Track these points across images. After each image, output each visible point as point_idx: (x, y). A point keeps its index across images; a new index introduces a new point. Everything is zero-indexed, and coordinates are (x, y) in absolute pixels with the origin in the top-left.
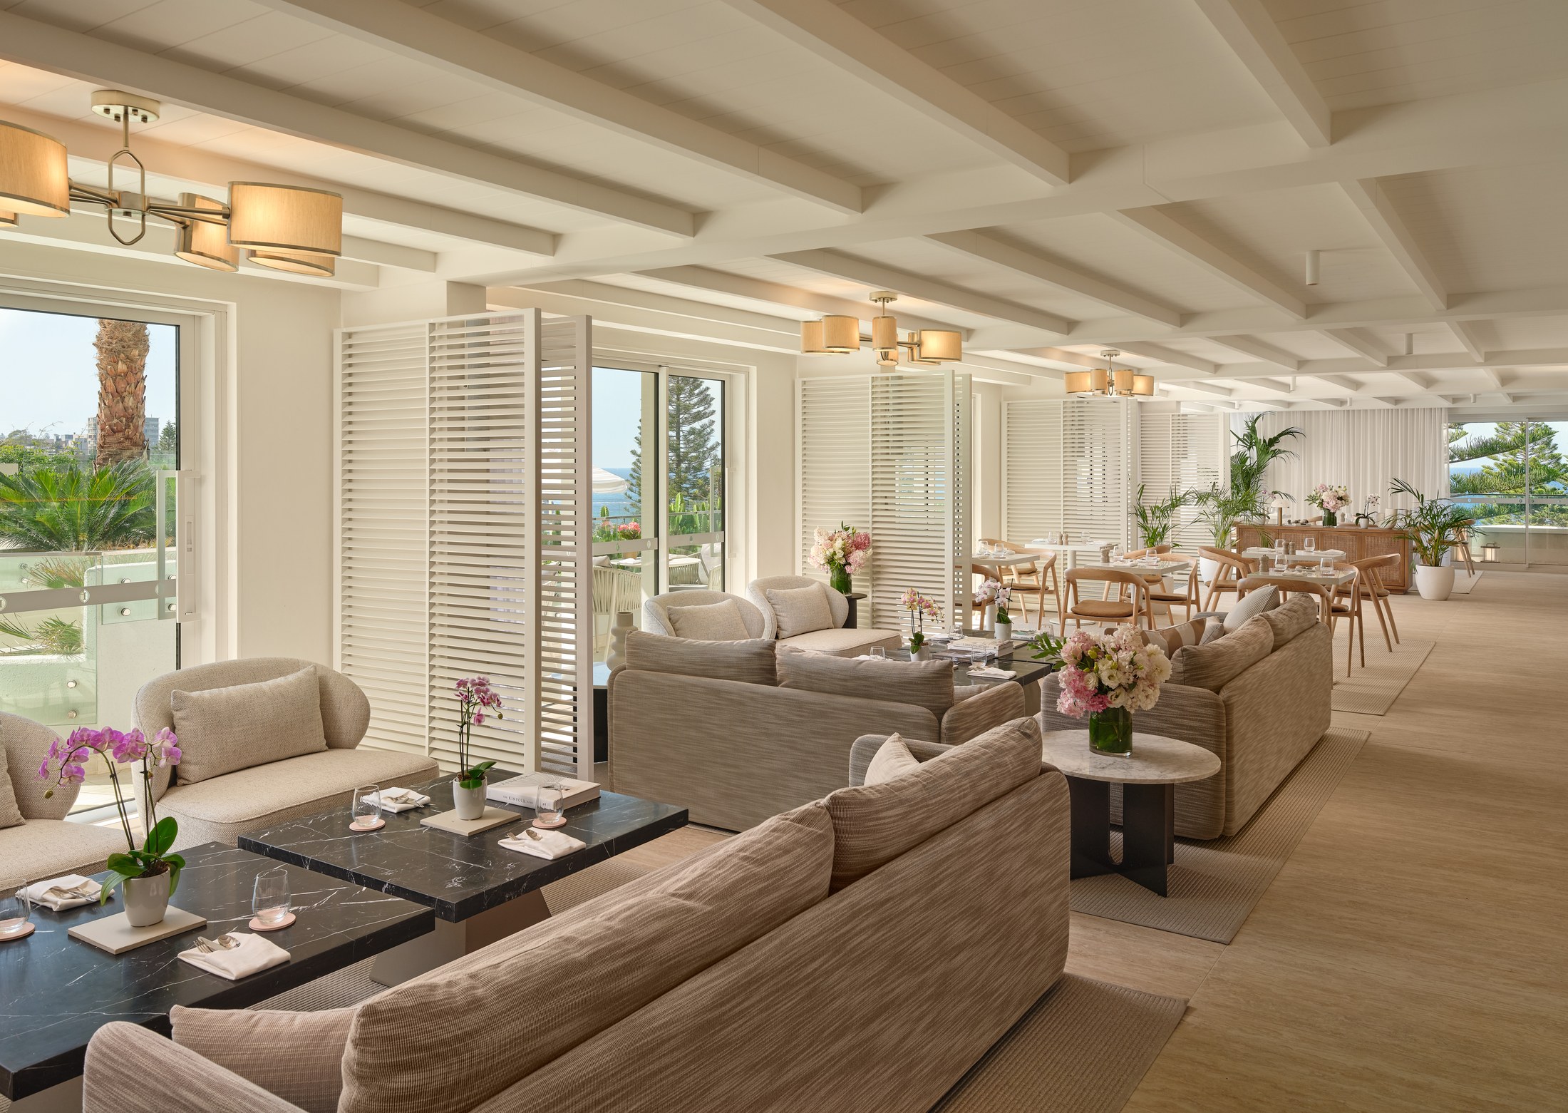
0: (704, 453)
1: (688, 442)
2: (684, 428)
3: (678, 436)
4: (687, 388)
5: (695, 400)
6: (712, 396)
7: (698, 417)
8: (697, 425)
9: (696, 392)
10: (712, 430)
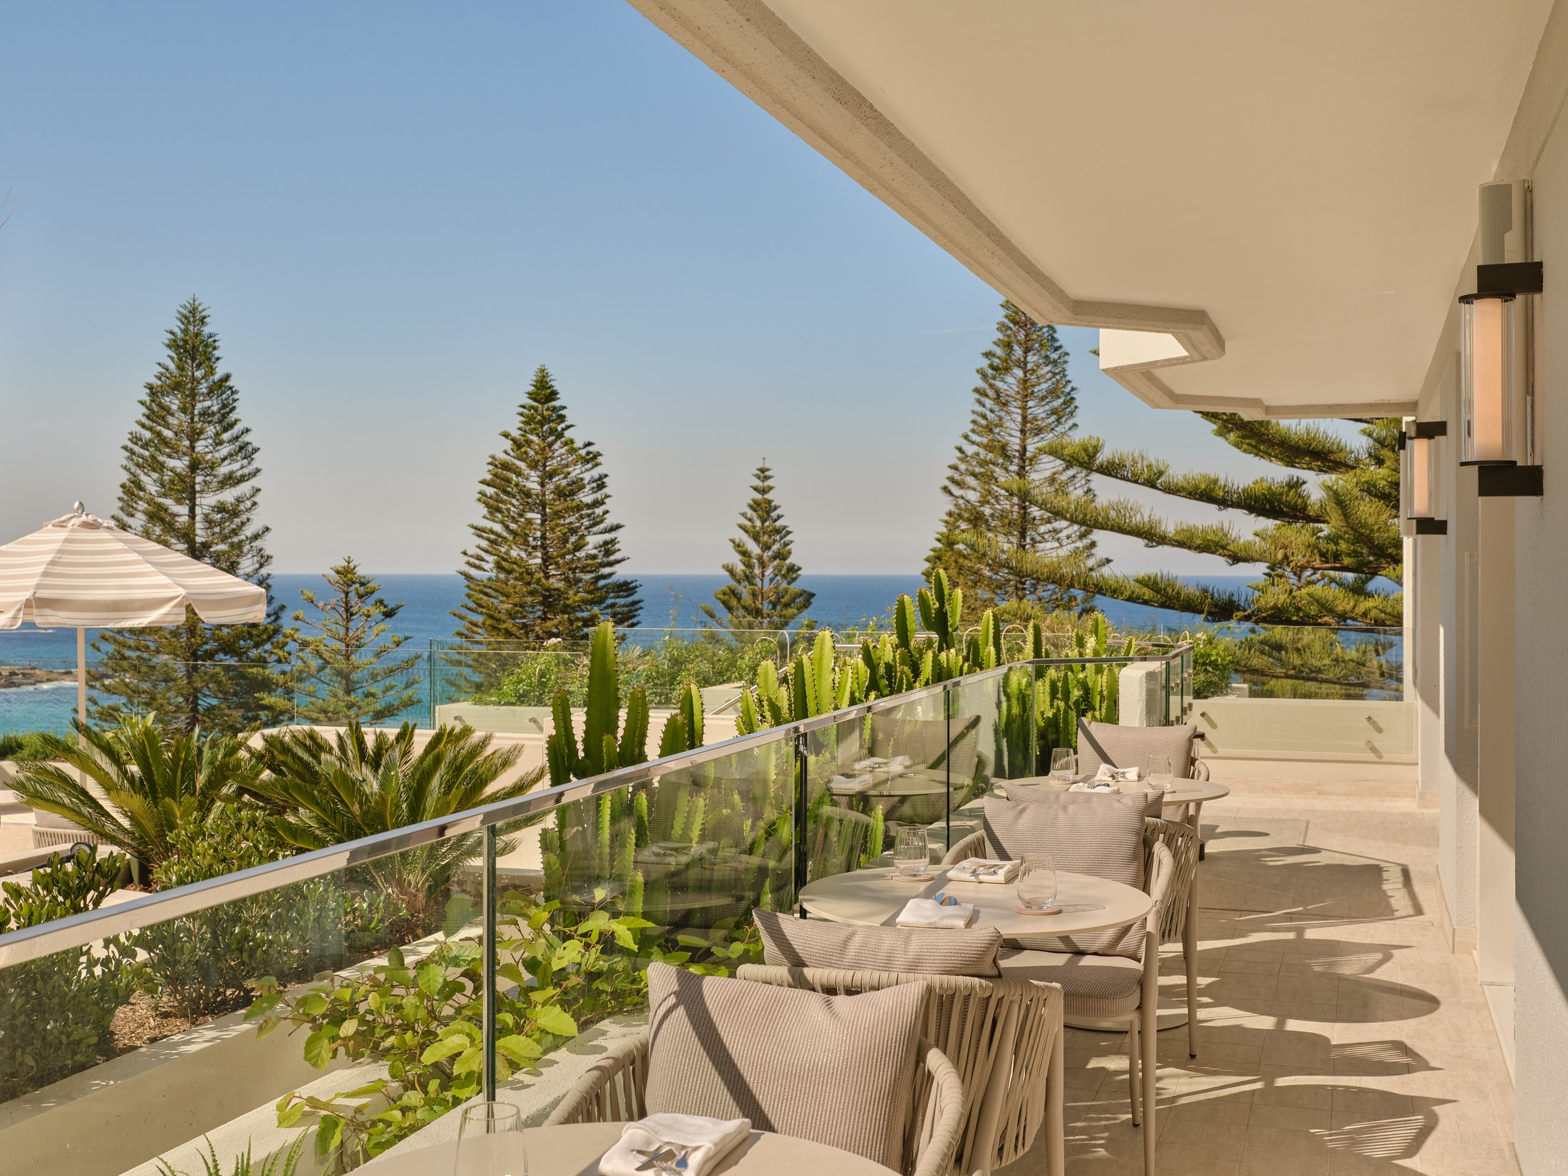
0: (240, 545)
1: (209, 522)
2: (204, 501)
3: (192, 515)
4: (211, 430)
5: (224, 450)
6: (255, 445)
7: (231, 480)
8: (228, 496)
9: (226, 436)
10: (255, 504)
